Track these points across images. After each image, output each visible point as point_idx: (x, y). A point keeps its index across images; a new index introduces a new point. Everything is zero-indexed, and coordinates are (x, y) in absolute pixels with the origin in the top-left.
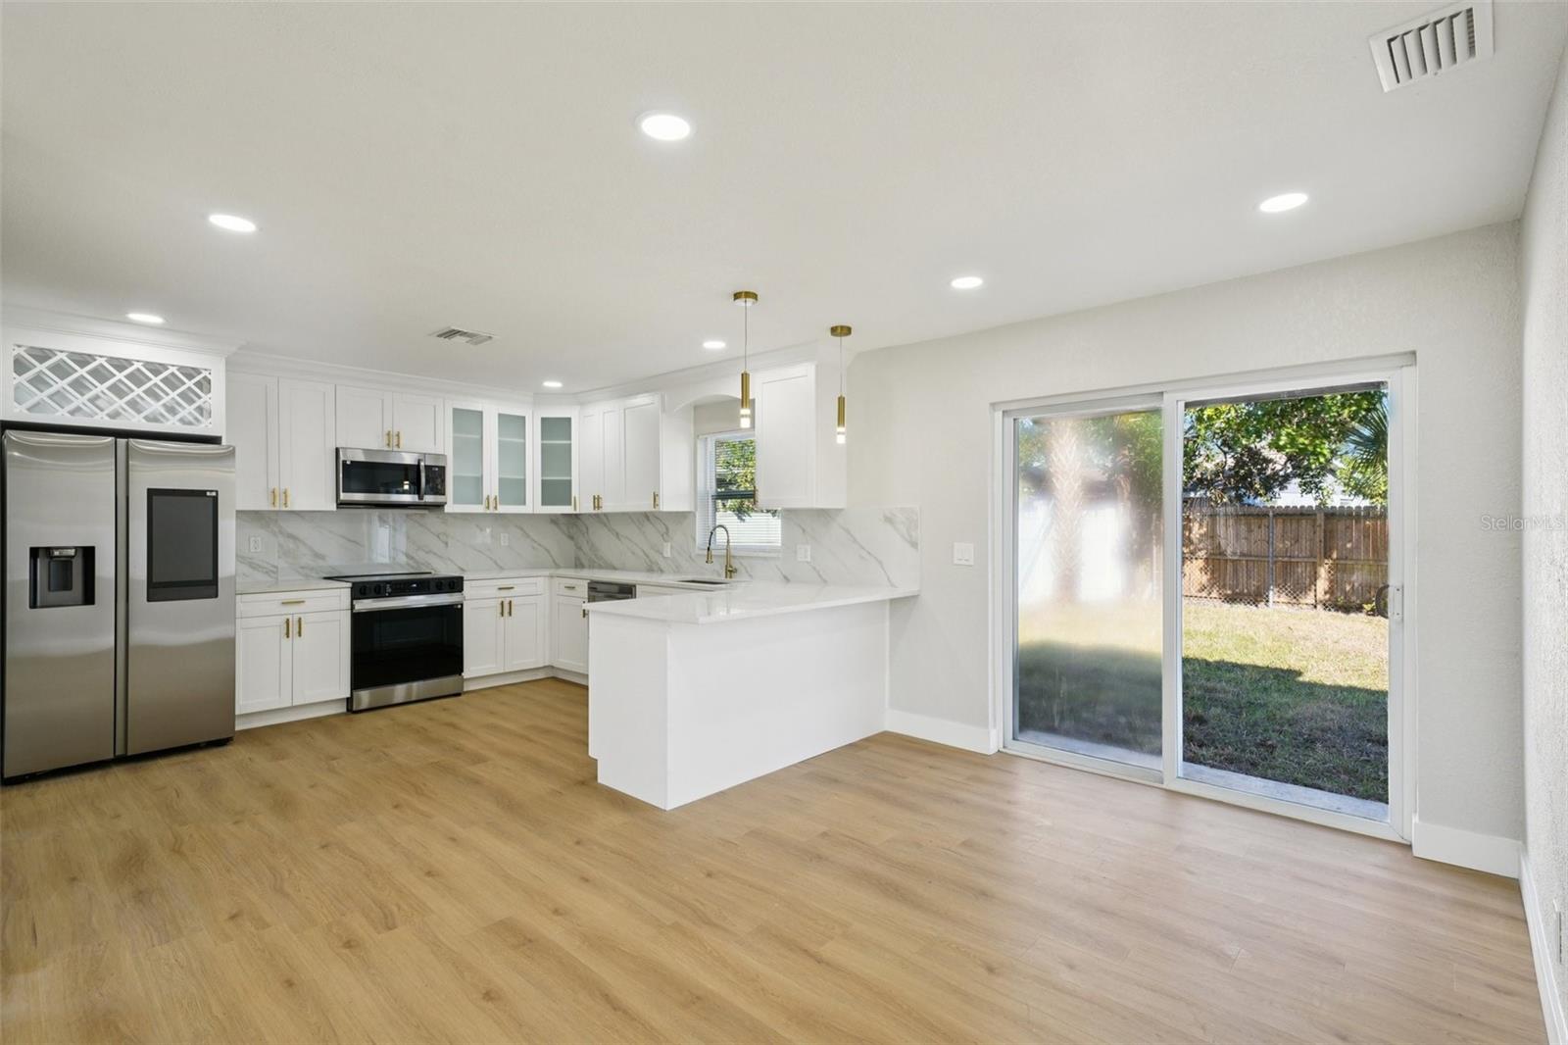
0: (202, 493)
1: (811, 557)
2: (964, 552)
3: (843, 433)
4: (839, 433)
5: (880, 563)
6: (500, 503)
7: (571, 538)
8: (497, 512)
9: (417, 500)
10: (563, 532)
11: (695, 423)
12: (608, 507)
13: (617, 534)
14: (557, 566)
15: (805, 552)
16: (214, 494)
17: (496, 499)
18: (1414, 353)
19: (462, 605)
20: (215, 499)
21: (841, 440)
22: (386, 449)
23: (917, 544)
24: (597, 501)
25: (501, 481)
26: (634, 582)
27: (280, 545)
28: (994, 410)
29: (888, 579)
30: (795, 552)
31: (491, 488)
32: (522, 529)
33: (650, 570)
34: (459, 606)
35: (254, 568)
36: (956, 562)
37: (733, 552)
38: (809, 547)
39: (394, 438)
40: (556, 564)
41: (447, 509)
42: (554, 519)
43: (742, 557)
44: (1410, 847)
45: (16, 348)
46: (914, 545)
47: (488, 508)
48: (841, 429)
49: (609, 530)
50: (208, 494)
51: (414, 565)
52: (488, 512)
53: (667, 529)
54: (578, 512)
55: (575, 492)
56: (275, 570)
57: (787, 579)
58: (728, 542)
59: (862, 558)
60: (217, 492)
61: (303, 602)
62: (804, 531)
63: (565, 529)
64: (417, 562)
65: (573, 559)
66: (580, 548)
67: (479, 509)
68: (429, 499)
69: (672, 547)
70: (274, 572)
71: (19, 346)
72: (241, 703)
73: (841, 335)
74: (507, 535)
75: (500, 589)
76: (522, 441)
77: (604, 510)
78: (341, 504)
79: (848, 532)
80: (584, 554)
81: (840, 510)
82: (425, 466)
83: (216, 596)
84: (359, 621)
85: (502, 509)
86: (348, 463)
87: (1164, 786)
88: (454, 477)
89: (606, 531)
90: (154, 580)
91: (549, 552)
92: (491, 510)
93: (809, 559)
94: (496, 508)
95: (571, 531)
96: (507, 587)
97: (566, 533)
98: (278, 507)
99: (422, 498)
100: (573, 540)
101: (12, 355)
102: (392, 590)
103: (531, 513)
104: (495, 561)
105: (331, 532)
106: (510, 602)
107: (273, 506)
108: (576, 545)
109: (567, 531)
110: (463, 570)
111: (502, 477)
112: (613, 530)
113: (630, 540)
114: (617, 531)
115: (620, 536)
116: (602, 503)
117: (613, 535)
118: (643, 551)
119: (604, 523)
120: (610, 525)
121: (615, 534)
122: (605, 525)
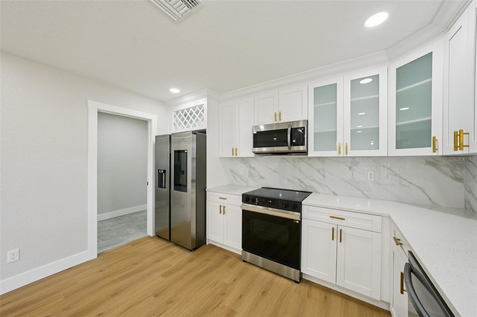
6: (352, 149)
7: (460, 180)
8: (347, 156)
9: (288, 150)
16: (186, 151)
17: (347, 146)
19: (300, 222)
20: (187, 153)
22: (274, 123)
25: (353, 133)
27: (249, 171)
31: (343, 137)
34: (298, 222)
35: (242, 180)
41: (310, 154)
42: (431, 161)
47: (340, 153)
51: (304, 187)
52: (341, 156)
54: (440, 154)
55: (434, 132)
56: (247, 181)
61: (225, 199)
64: (306, 186)
67: (333, 154)
68: (295, 148)
70: (247, 182)
71: (174, 112)
75: (332, 217)
76: (377, 96)
80: (476, 199)
82: (291, 129)
83: (187, 192)
84: (247, 215)
85: (352, 153)
88: (315, 134)
90: (175, 183)
94: (346, 153)
95: (459, 173)
96: (340, 217)
97: (451, 174)
98: (234, 156)
99: (289, 149)
100: (463, 182)
101: (173, 115)
102: (259, 201)
103: (387, 155)
104: (362, 191)
105: (266, 167)
106: (341, 230)
107: (233, 155)
108: (465, 188)
109: (453, 173)
110: (336, 194)
111: (352, 129)
116: (469, 140)
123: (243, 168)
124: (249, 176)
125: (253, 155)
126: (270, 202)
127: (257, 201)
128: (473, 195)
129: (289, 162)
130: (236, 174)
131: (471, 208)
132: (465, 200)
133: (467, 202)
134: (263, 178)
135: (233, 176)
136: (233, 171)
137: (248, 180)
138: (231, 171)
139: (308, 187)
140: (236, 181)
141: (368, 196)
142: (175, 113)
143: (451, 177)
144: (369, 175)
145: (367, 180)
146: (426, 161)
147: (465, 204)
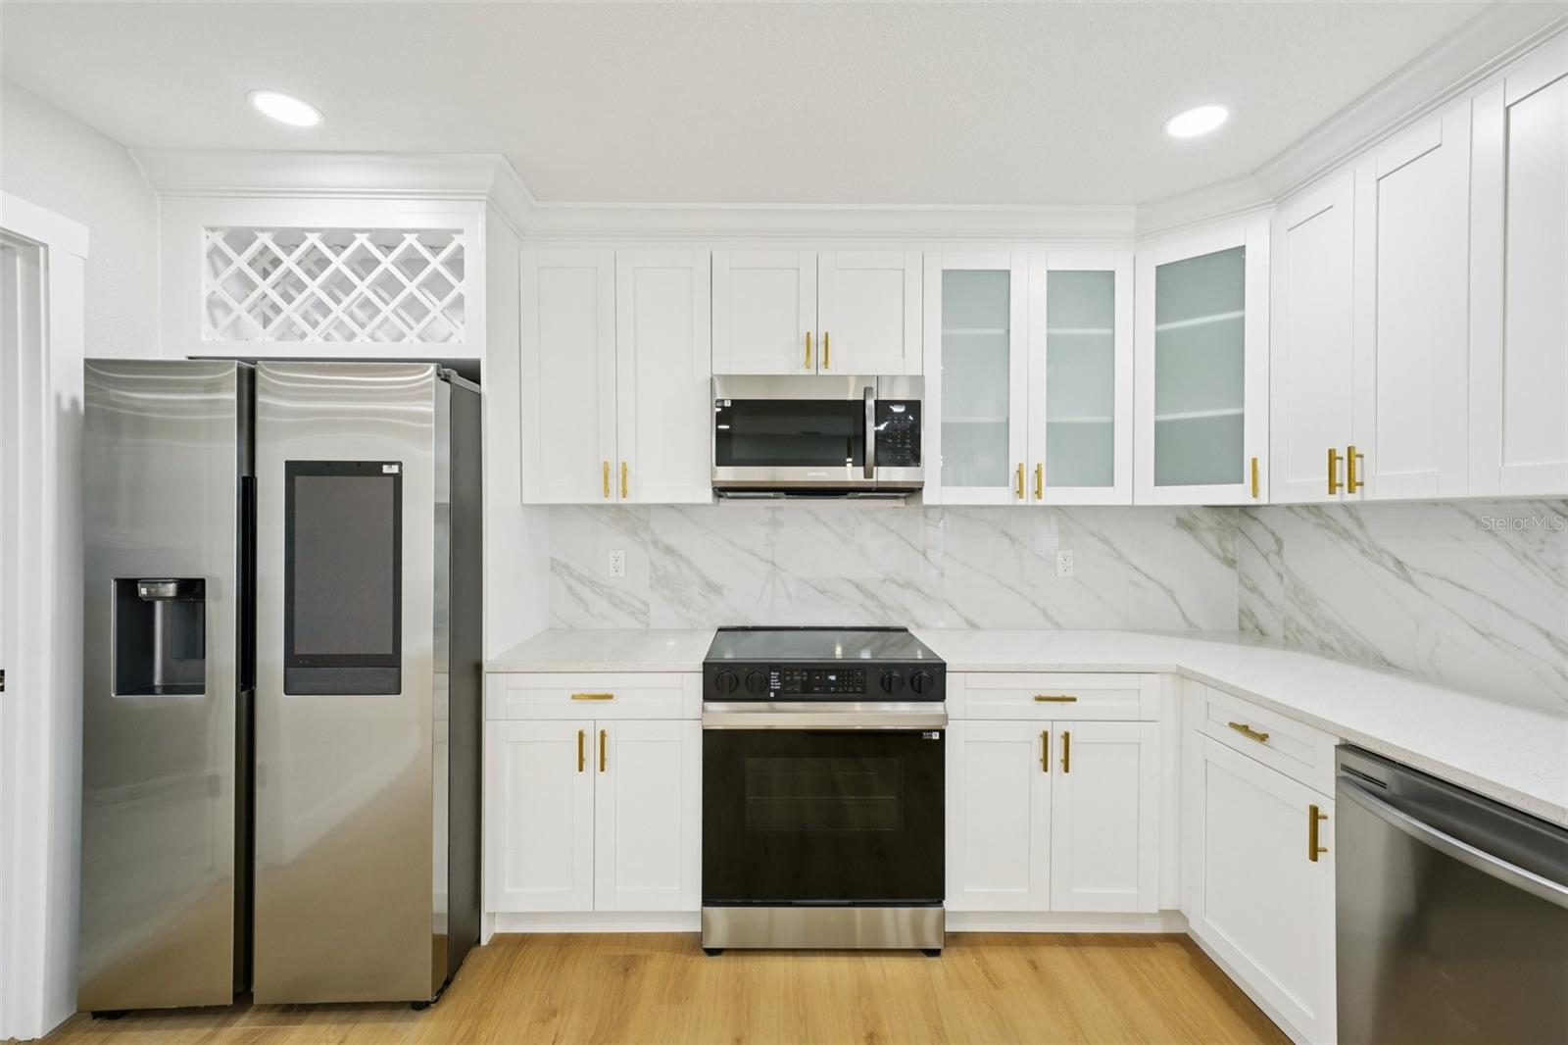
0: (372, 469)
6: (1048, 485)
7: (1231, 563)
8: (1039, 502)
10: (1210, 550)
12: (1381, 484)
13: (1398, 563)
14: (1192, 631)
16: (395, 469)
17: (1038, 472)
19: (942, 733)
20: (398, 479)
22: (803, 372)
24: (1344, 467)
25: (1055, 431)
27: (653, 566)
31: (1029, 446)
32: (1105, 541)
34: (936, 736)
35: (615, 605)
39: (817, 346)
40: (1190, 624)
41: (928, 497)
42: (1186, 519)
45: (210, 234)
47: (1020, 493)
49: (1363, 552)
50: (386, 469)
52: (1021, 502)
54: (1263, 500)
55: (1254, 446)
56: (643, 608)
60: (400, 464)
61: (610, 697)
63: (1211, 539)
64: (883, 607)
65: (1237, 612)
66: (1253, 589)
67: (1002, 496)
68: (885, 474)
71: (213, 230)
72: (508, 890)
74: (1070, 552)
75: (1040, 699)
76: (1110, 331)
77: (1370, 493)
78: (721, 491)
80: (1270, 605)
82: (876, 402)
83: (399, 692)
84: (720, 748)
85: (1053, 496)
86: (728, 404)
88: (944, 426)
90: (299, 650)
91: (1170, 592)
92: (1029, 499)
94: (1038, 493)
95: (1229, 545)
96: (1060, 695)
97: (1217, 549)
98: (612, 500)
99: (868, 474)
100: (1235, 568)
101: (205, 245)
102: (784, 684)
103: (1130, 503)
104: (1044, 609)
105: (732, 544)
106: (1067, 736)
107: (606, 496)
108: (1241, 581)
109: (1220, 546)
110: (974, 626)
111: (1055, 419)
112: (1381, 551)
113: (1463, 588)
114: (1400, 558)
115: (1408, 570)
116: (1364, 470)
117: (1384, 566)
118: (1548, 635)
119: (1346, 531)
120: (1368, 537)
121: (1391, 564)
122: (1346, 535)
123: (621, 553)
124: (652, 587)
125: (707, 496)
126: (833, 678)
127: (775, 684)
128: (1262, 595)
129: (826, 525)
130: (581, 579)
131: (1257, 627)
132: (1241, 611)
133: (1245, 614)
134: (714, 589)
135: (569, 588)
136: (566, 567)
137: (648, 606)
138: (556, 566)
139: (891, 609)
140: (587, 611)
141: (1057, 624)
142: (218, 239)
143: (1219, 558)
144: (1060, 559)
145: (1056, 575)
146: (1177, 519)
147: (1240, 621)
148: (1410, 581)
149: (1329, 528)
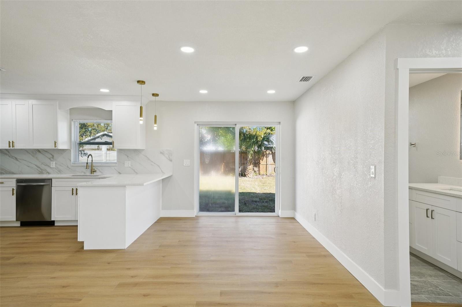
1: (131, 165)
2: (187, 162)
3: (156, 126)
4: (155, 126)
5: (159, 166)
11: (70, 114)
12: (18, 146)
13: (16, 158)
15: (128, 164)
18: (280, 123)
21: (155, 128)
23: (172, 160)
24: (11, 144)
26: (51, 178)
28: (195, 124)
29: (162, 171)
30: (124, 164)
33: (41, 173)
36: (184, 165)
37: (94, 165)
38: (130, 162)
43: (98, 166)
44: (279, 216)
46: (171, 160)
48: (155, 125)
49: (9, 157)
53: (53, 156)
57: (120, 173)
58: (92, 161)
59: (151, 164)
62: (128, 157)
69: (55, 163)
73: (155, 96)
77: (15, 148)
79: (146, 157)
81: (144, 150)
87: (236, 215)
89: (8, 157)
93: (130, 166)
112: (13, 156)
113: (26, 161)
114: (16, 157)
115: (18, 159)
116: (15, 144)
117: (13, 159)
118: (36, 165)
119: (6, 153)
120: (10, 154)
121: (14, 158)
122: (6, 154)
148: (17, 160)
149: (3, 153)
